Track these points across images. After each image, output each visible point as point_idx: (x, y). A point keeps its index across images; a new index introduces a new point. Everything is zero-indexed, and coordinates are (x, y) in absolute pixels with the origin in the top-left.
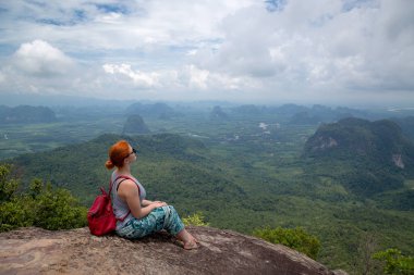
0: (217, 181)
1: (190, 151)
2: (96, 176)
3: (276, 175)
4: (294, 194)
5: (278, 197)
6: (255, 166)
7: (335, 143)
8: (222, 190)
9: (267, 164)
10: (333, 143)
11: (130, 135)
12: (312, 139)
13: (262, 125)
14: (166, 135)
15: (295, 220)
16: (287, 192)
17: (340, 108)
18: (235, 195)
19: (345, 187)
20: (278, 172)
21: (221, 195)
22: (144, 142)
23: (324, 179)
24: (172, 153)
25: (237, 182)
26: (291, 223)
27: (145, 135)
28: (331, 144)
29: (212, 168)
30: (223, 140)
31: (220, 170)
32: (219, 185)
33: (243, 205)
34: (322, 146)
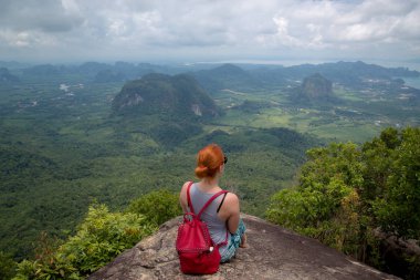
0: (19, 157)
3: (86, 139)
4: (108, 155)
5: (92, 161)
6: (61, 132)
7: (142, 99)
8: (27, 166)
9: (75, 128)
10: (139, 99)
12: (118, 97)
13: (63, 87)
15: (113, 181)
16: (100, 155)
17: (142, 64)
19: (155, 140)
20: (87, 135)
21: (26, 171)
23: (135, 136)
25: (45, 154)
26: (111, 184)
29: (9, 143)
30: (18, 108)
31: (20, 143)
32: (22, 160)
33: (55, 177)
34: (129, 103)
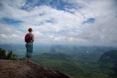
0: (74, 67)
1: (67, 58)
2: (42, 64)
3: (91, 66)
4: (97, 72)
6: (85, 63)
7: (109, 58)
8: (76, 70)
9: (89, 63)
10: (108, 57)
11: (51, 53)
12: (102, 56)
13: (87, 52)
14: (61, 54)
16: (95, 72)
17: (110, 47)
18: (79, 71)
20: (92, 65)
21: (75, 71)
22: (55, 55)
23: (106, 68)
24: (62, 59)
25: (80, 68)
27: (55, 53)
28: (108, 58)
29: (73, 63)
30: (76, 56)
31: (75, 64)
32: (75, 68)
33: (82, 75)
34: (105, 58)
